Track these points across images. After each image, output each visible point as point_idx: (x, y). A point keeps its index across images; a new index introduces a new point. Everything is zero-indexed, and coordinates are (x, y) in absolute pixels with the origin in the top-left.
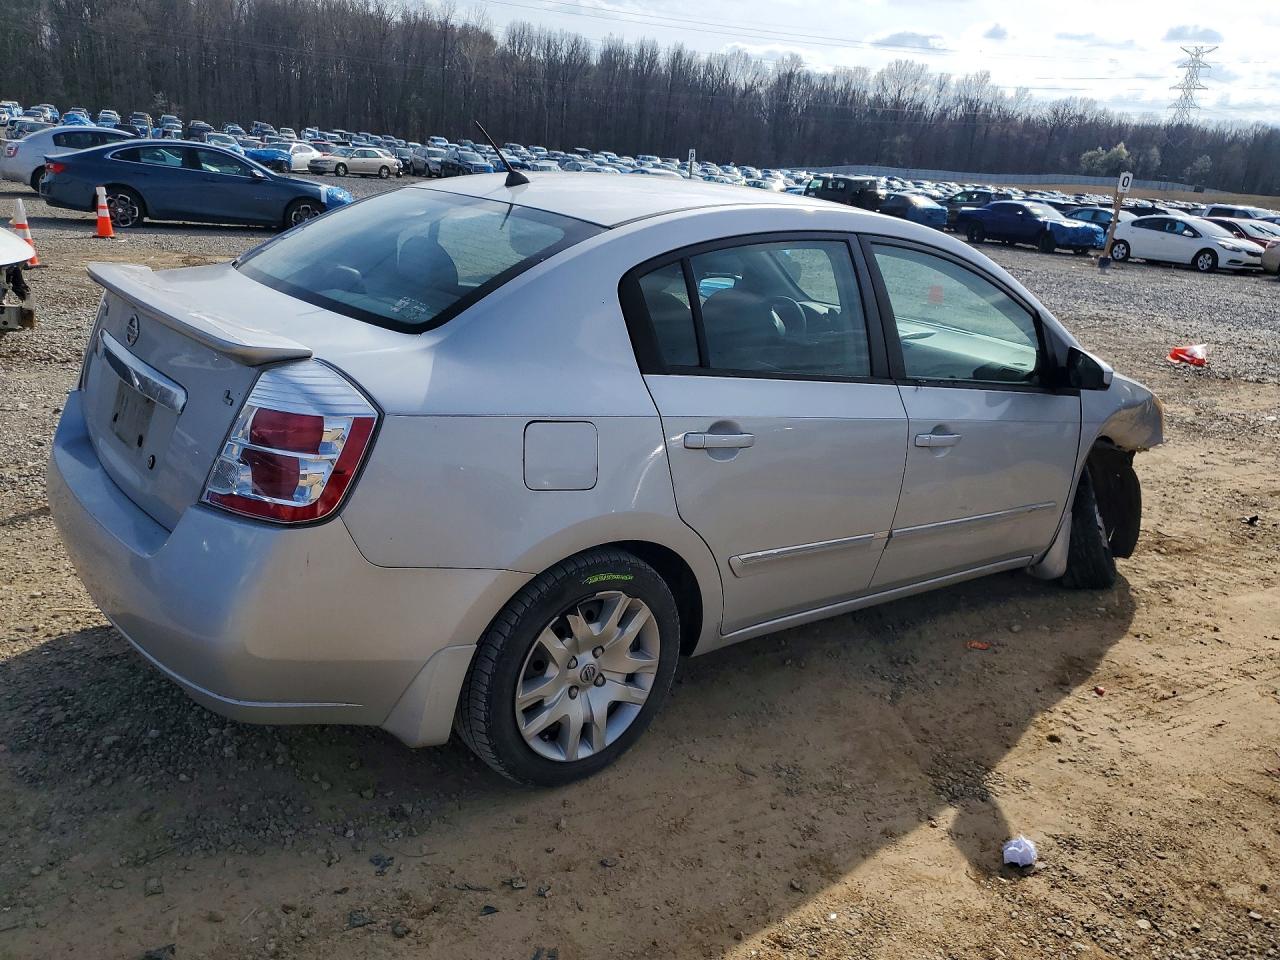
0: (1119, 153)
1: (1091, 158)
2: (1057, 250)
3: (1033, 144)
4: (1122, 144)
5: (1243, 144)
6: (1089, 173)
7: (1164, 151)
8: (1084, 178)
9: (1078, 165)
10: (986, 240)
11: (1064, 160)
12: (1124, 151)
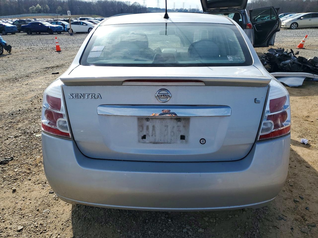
0: (39, 7)
1: (32, 9)
2: (54, 33)
3: (15, 6)
4: (38, 5)
5: (66, 3)
6: (33, 13)
7: (49, 5)
8: (32, 14)
9: (29, 11)
10: (33, 33)
11: (25, 10)
12: (39, 6)
